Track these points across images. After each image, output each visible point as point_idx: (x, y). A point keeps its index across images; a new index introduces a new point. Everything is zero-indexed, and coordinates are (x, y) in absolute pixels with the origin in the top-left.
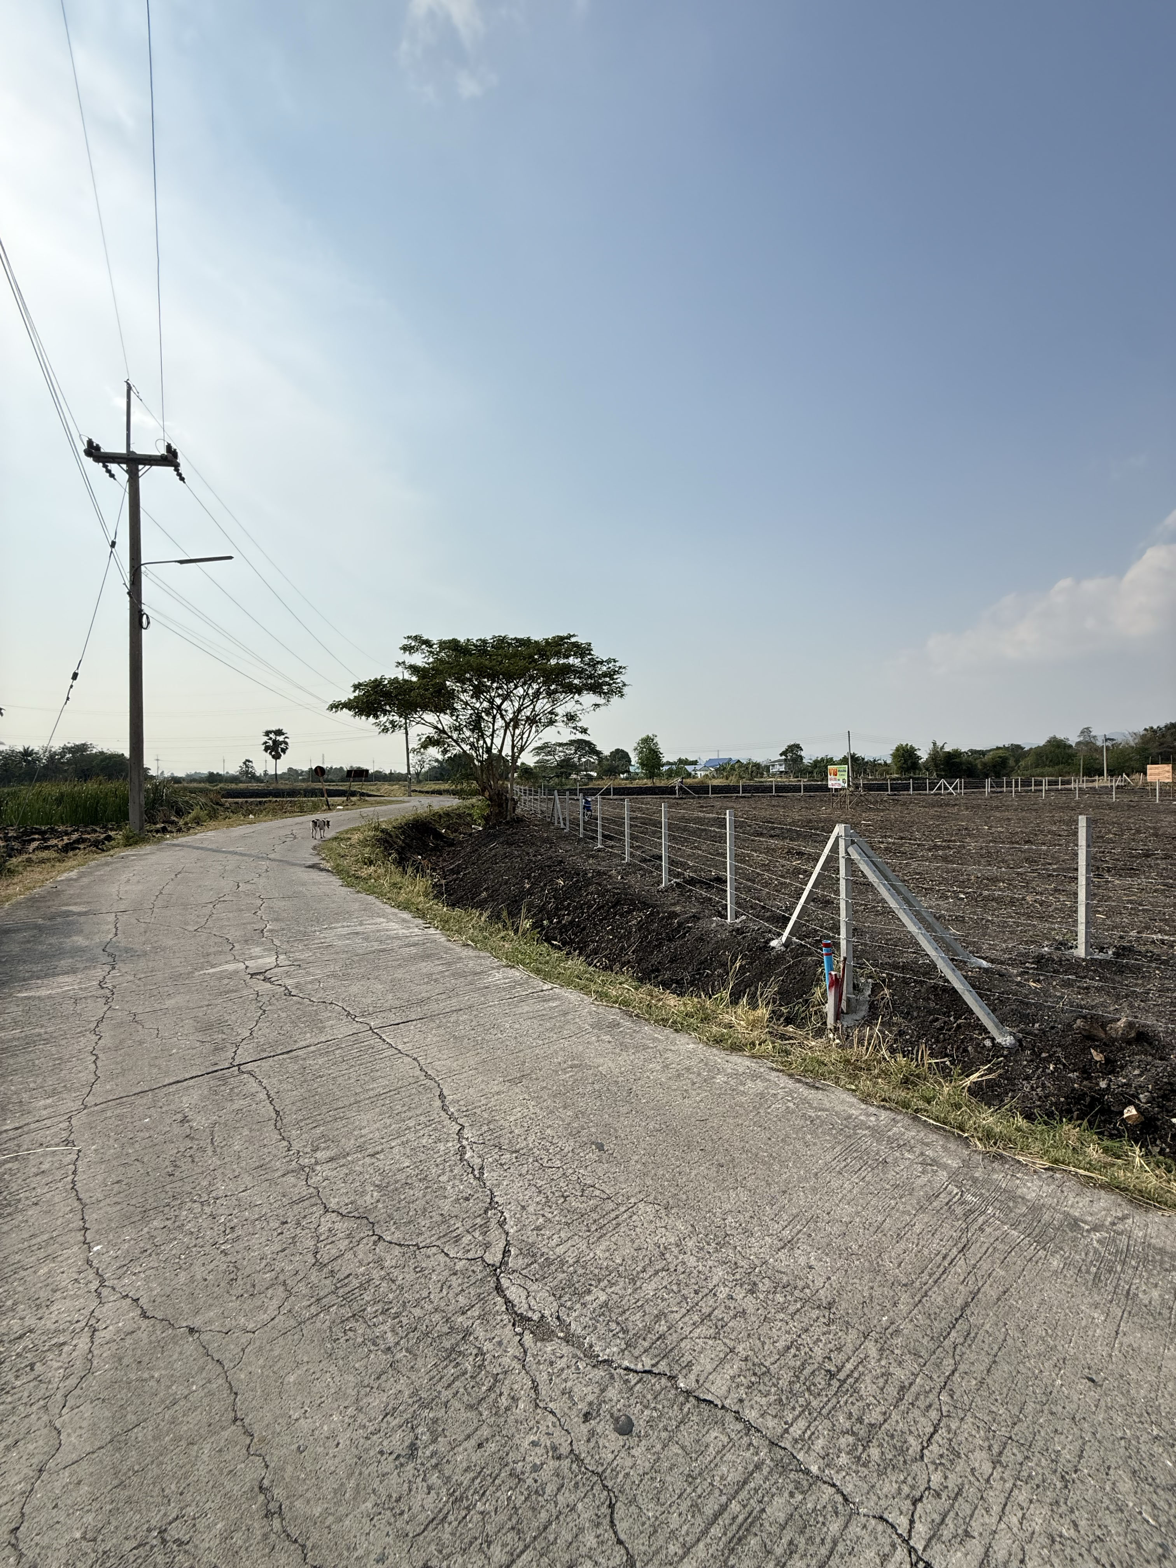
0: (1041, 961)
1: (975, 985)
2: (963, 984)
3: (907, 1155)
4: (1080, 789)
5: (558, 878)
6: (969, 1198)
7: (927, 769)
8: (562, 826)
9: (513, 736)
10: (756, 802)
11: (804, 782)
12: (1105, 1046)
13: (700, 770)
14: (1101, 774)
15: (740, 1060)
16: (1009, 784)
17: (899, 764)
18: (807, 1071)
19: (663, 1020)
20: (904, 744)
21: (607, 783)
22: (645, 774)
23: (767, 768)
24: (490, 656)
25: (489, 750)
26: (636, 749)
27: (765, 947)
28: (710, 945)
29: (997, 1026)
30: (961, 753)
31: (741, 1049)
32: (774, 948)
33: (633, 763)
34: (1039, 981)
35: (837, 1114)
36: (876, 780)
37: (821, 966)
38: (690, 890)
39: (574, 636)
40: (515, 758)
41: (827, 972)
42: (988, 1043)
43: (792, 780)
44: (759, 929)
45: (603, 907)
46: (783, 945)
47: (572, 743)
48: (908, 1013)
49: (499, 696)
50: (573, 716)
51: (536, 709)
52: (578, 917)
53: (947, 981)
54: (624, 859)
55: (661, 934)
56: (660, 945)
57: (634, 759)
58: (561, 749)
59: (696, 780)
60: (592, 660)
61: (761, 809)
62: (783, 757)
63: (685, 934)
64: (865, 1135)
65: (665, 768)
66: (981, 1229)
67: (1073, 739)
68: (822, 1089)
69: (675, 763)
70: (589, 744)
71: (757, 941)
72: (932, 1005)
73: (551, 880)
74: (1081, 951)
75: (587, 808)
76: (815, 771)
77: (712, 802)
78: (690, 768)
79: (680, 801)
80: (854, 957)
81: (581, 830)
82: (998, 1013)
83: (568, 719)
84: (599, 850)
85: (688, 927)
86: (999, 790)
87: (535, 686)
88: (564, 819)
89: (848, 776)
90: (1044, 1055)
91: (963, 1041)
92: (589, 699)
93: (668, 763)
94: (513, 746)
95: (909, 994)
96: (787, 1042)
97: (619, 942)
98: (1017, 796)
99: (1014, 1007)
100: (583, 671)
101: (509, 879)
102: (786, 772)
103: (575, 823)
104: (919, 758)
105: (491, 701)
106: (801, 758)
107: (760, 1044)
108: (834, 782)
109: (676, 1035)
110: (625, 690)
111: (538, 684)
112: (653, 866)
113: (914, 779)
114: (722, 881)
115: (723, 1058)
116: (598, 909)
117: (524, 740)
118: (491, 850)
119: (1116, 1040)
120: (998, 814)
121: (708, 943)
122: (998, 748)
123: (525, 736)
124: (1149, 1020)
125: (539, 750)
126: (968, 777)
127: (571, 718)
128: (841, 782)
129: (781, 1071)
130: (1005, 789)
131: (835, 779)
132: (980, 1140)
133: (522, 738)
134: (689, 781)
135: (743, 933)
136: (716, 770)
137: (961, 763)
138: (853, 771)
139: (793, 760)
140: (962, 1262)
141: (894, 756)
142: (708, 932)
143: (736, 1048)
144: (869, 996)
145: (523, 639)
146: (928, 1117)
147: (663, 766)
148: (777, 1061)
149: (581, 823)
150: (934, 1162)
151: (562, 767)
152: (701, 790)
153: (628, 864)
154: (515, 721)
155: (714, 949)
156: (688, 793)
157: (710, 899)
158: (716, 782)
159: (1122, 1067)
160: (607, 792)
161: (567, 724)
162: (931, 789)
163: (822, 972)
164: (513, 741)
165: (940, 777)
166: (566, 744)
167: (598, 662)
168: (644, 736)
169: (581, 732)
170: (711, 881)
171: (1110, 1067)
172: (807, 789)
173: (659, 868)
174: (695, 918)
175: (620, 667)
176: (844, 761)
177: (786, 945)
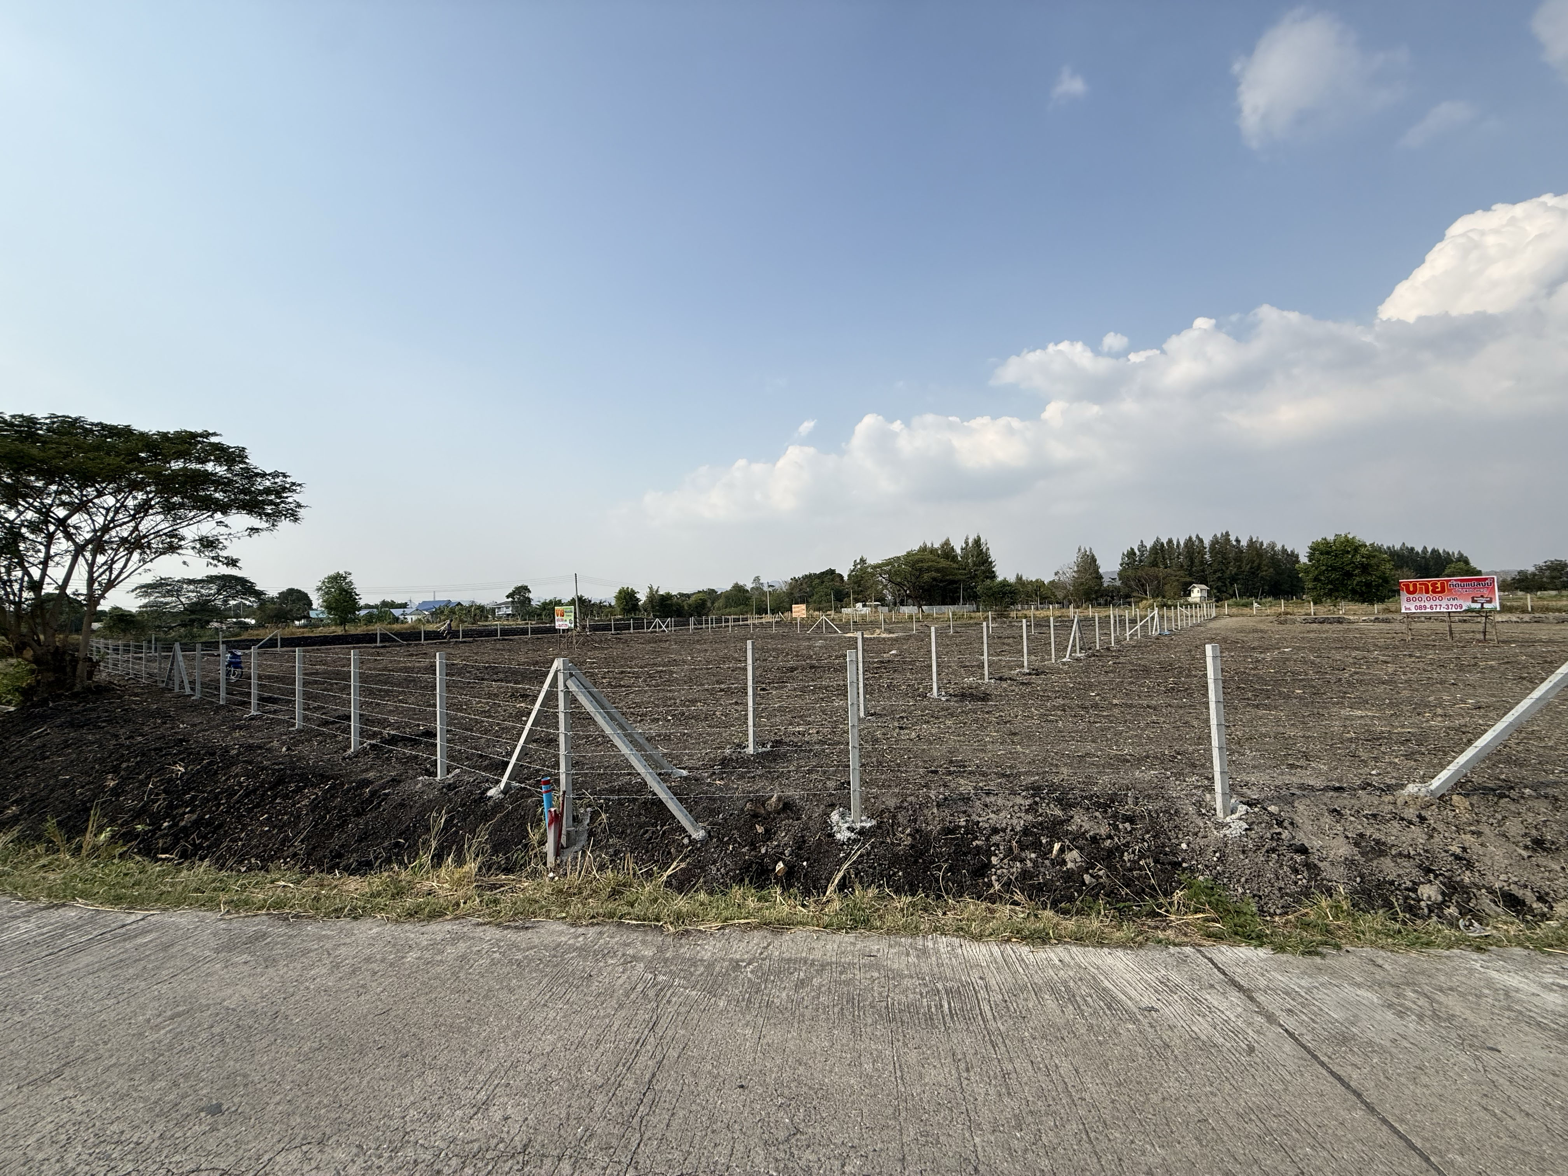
0: (725, 762)
1: (678, 793)
2: (667, 794)
3: (610, 961)
4: (754, 624)
5: (175, 763)
6: (661, 978)
7: (645, 611)
8: (188, 691)
9: (91, 565)
10: (478, 647)
11: (532, 624)
12: (765, 819)
13: (411, 614)
14: (766, 613)
15: (439, 927)
16: (707, 622)
17: (622, 606)
18: (516, 914)
19: (336, 910)
20: (626, 588)
21: (271, 632)
22: (334, 620)
23: (493, 610)
24: (44, 443)
25: (36, 586)
26: (319, 589)
27: (481, 798)
28: (414, 810)
29: (692, 824)
30: (672, 596)
31: (441, 914)
32: (491, 797)
33: (314, 607)
34: (722, 779)
35: (546, 947)
36: (602, 621)
37: (541, 806)
38: (391, 751)
39: (215, 434)
40: (93, 599)
41: (547, 811)
42: (686, 841)
43: (520, 623)
44: (474, 781)
45: (254, 791)
46: (502, 792)
47: (211, 579)
48: (623, 832)
49: (63, 504)
50: (212, 542)
51: (141, 528)
52: (210, 812)
53: (655, 794)
54: (294, 725)
55: (345, 810)
56: (345, 823)
57: (317, 601)
58: (192, 587)
59: (406, 626)
60: (247, 470)
61: (484, 653)
62: (510, 599)
63: (379, 804)
64: (572, 958)
65: (363, 613)
66: (669, 1002)
67: (749, 586)
68: (532, 927)
69: (376, 607)
70: (242, 581)
71: (472, 794)
72: (643, 819)
73: (162, 768)
74: (750, 750)
75: (235, 663)
76: (544, 613)
77: (425, 649)
78: (397, 612)
79: (382, 650)
80: (573, 790)
81: (223, 694)
82: (693, 813)
83: (202, 545)
84: (252, 718)
85: (385, 794)
86: (700, 627)
87: (141, 496)
88: (192, 683)
89: (575, 618)
90: (726, 839)
91: (667, 845)
92: (239, 520)
93: (367, 606)
94: (91, 581)
95: (624, 814)
96: (498, 891)
97: (280, 832)
98: (712, 632)
99: (705, 805)
100: (230, 482)
101: (71, 779)
102: (513, 615)
103: (212, 686)
104: (638, 600)
105: (45, 513)
106: (529, 600)
107: (465, 903)
108: (561, 623)
109: (354, 923)
110: (301, 512)
111: (147, 493)
112: (339, 728)
113: (634, 619)
114: (432, 734)
115: (418, 931)
116: (247, 795)
117: (115, 573)
118: (32, 739)
119: (770, 813)
120: (698, 647)
121: (411, 808)
122: (699, 592)
123: (118, 566)
124: (790, 792)
125: (146, 589)
126: (678, 617)
127: (208, 544)
128: (568, 623)
129: (490, 923)
130: (704, 626)
131: (562, 620)
132: (672, 923)
133: (110, 569)
134: (396, 627)
135: (456, 788)
136: (432, 614)
137: (671, 605)
138: (580, 612)
139: (520, 602)
140: (652, 1039)
141: (618, 598)
142: (410, 797)
143: (436, 915)
144: (588, 825)
145: (116, 427)
146: (631, 919)
147: (360, 609)
148: (483, 915)
149: (223, 686)
150: (634, 958)
151: (193, 612)
152: (411, 636)
153: (299, 731)
154: (98, 544)
155: (419, 813)
156: (395, 640)
157: (416, 757)
158: (432, 627)
159: (775, 834)
160: (272, 643)
161: (200, 552)
162: (648, 628)
163: (542, 811)
164: (91, 572)
165: (655, 616)
166: (201, 581)
167: (257, 475)
168: (332, 573)
169: (227, 564)
170: (418, 736)
171: (769, 835)
172: (535, 631)
173: (347, 730)
174: (395, 782)
175: (293, 484)
176: (572, 603)
177: (505, 792)
